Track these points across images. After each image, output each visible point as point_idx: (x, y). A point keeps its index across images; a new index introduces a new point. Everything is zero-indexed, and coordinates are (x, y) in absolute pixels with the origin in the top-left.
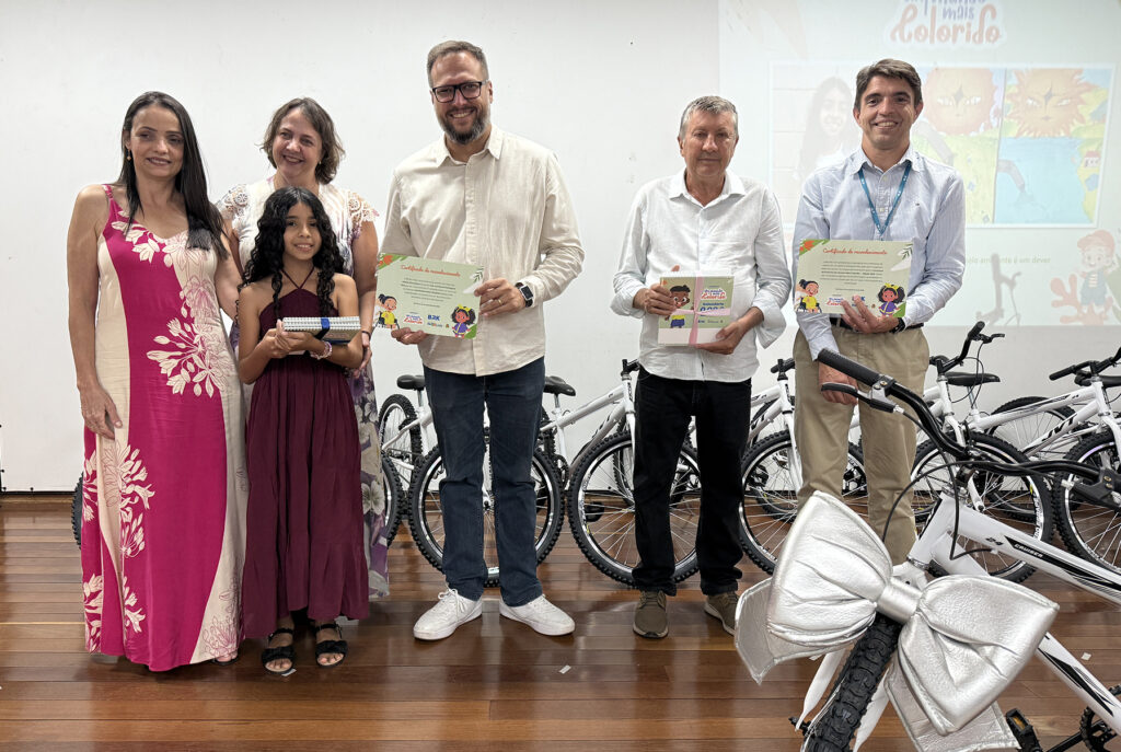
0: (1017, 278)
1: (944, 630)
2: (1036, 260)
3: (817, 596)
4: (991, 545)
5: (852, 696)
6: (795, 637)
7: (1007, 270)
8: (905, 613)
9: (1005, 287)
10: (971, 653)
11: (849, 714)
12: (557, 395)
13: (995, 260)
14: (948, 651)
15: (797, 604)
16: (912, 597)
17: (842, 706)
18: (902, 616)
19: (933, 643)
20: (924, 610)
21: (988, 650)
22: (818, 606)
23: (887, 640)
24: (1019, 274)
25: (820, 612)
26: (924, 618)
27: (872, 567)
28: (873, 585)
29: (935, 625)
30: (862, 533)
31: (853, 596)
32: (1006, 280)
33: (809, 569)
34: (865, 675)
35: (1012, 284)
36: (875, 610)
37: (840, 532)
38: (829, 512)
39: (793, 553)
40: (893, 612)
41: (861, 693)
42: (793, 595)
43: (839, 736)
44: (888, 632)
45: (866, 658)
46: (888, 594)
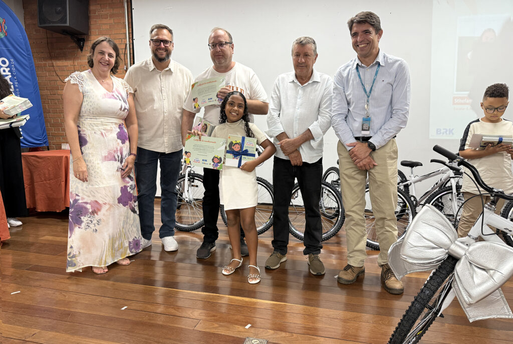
1: (475, 263)
3: (420, 245)
4: (507, 231)
10: (484, 272)
14: (475, 271)
15: (412, 247)
16: (463, 249)
17: (426, 288)
18: (459, 256)
19: (469, 267)
20: (468, 255)
21: (492, 272)
22: (422, 249)
26: (466, 258)
27: (446, 235)
28: (446, 243)
29: (470, 260)
31: (436, 247)
33: (419, 234)
36: (447, 253)
37: (434, 220)
38: (430, 212)
39: (413, 227)
40: (455, 255)
41: (435, 284)
42: (412, 245)
43: (423, 299)
44: (452, 262)
45: (440, 272)
46: (453, 247)
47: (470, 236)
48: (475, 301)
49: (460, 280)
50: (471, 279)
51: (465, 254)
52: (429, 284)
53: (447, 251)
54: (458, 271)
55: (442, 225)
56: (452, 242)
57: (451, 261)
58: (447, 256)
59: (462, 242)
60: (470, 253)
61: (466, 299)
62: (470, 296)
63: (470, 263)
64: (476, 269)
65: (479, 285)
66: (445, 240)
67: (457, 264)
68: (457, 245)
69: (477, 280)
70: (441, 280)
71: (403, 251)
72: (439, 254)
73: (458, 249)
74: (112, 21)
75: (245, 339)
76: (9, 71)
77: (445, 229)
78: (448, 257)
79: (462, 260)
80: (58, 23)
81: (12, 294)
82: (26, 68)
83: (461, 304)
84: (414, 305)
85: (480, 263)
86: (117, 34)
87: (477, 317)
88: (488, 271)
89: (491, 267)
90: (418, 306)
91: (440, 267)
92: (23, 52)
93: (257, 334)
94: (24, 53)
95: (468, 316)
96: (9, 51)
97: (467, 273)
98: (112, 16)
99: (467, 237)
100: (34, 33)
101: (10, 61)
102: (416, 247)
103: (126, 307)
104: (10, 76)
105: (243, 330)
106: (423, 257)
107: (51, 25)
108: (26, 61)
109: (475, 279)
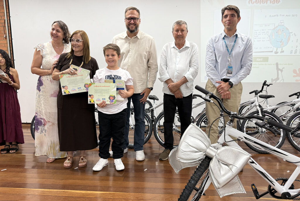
0: (283, 69)
1: (221, 161)
2: (289, 64)
3: (188, 150)
4: (240, 139)
5: (195, 177)
6: (182, 161)
7: (280, 67)
8: (212, 156)
9: (280, 72)
10: (226, 167)
11: (193, 182)
12: (154, 100)
13: (277, 64)
14: (221, 166)
15: (183, 152)
16: (215, 152)
17: (192, 180)
19: (218, 164)
20: (217, 155)
21: (231, 166)
22: (189, 153)
23: (207, 163)
24: (284, 68)
25: (189, 155)
26: (216, 158)
27: (204, 143)
28: (204, 148)
29: (219, 159)
30: (202, 134)
31: (198, 151)
32: (280, 70)
33: (187, 143)
34: (199, 172)
35: (282, 71)
37: (196, 134)
38: (194, 129)
39: (183, 139)
40: (210, 156)
41: (197, 177)
42: (182, 150)
44: (208, 161)
47: (218, 143)
48: (222, 186)
49: (212, 173)
50: (219, 172)
51: (215, 155)
53: (205, 153)
54: (211, 167)
55: (201, 137)
56: (208, 147)
59: (214, 147)
62: (218, 183)
63: (218, 161)
65: (224, 175)
66: (203, 146)
67: (211, 162)
68: (210, 149)
71: (177, 155)
72: (200, 156)
73: (211, 152)
77: (203, 139)
78: (206, 157)
79: (214, 159)
83: (215, 187)
84: (185, 191)
85: (224, 161)
87: (225, 194)
88: (229, 166)
89: (231, 163)
95: (219, 194)
97: (217, 167)
102: (185, 152)
109: (221, 172)
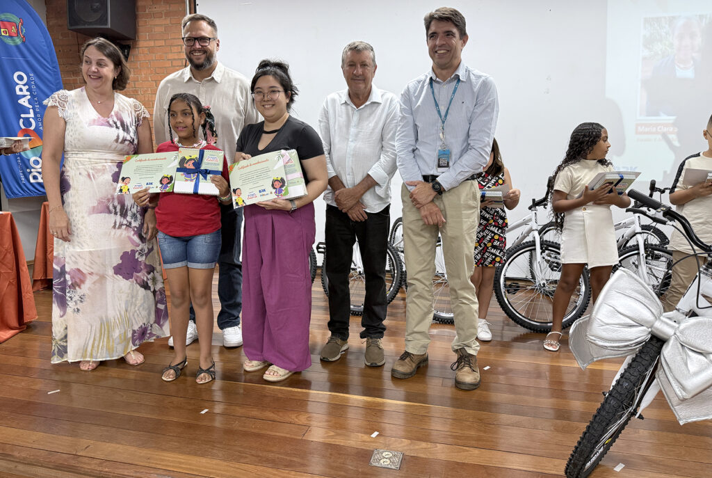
1: (689, 345)
3: (614, 322)
5: (629, 375)
6: (600, 343)
8: (667, 335)
10: (701, 357)
11: (627, 384)
14: (689, 357)
15: (602, 325)
17: (624, 379)
18: (665, 337)
19: (681, 352)
20: (678, 334)
22: (616, 328)
23: (655, 348)
25: (616, 331)
26: (677, 338)
27: (649, 309)
28: (649, 319)
29: (684, 343)
30: (644, 290)
31: (636, 324)
33: (610, 307)
34: (639, 366)
36: (650, 333)
37: (631, 289)
38: (626, 279)
39: (604, 299)
40: (661, 335)
41: (635, 374)
42: (602, 321)
43: (621, 394)
44: (656, 345)
45: (641, 357)
46: (658, 324)
47: (678, 310)
48: (690, 396)
49: (669, 368)
50: (683, 367)
51: (675, 334)
52: (627, 374)
53: (650, 330)
54: (666, 356)
55: (643, 295)
56: (657, 318)
57: (656, 342)
58: (650, 336)
59: (669, 318)
60: (681, 332)
61: (678, 393)
62: (684, 388)
63: (682, 345)
64: (691, 353)
65: (696, 374)
66: (647, 315)
67: (664, 347)
68: (662, 321)
69: (693, 368)
70: (643, 368)
71: (590, 330)
72: (639, 334)
73: (664, 327)
74: (168, 21)
75: (373, 451)
76: (27, 90)
77: (647, 301)
78: (651, 339)
79: (671, 342)
80: (96, 24)
81: (49, 393)
82: (51, 85)
83: (669, 401)
84: (608, 401)
85: (697, 345)
86: (175, 39)
87: (690, 417)
88: (707, 356)
90: (613, 402)
91: (641, 352)
92: (46, 64)
93: (389, 445)
94: (48, 65)
95: (677, 416)
96: (28, 62)
97: (679, 358)
98: (168, 14)
99: (675, 311)
100: (60, 38)
101: (28, 77)
102: (608, 324)
103: (206, 410)
104: (29, 97)
105: (368, 440)
106: (619, 339)
107: (87, 27)
108: (51, 75)
109: (690, 366)
